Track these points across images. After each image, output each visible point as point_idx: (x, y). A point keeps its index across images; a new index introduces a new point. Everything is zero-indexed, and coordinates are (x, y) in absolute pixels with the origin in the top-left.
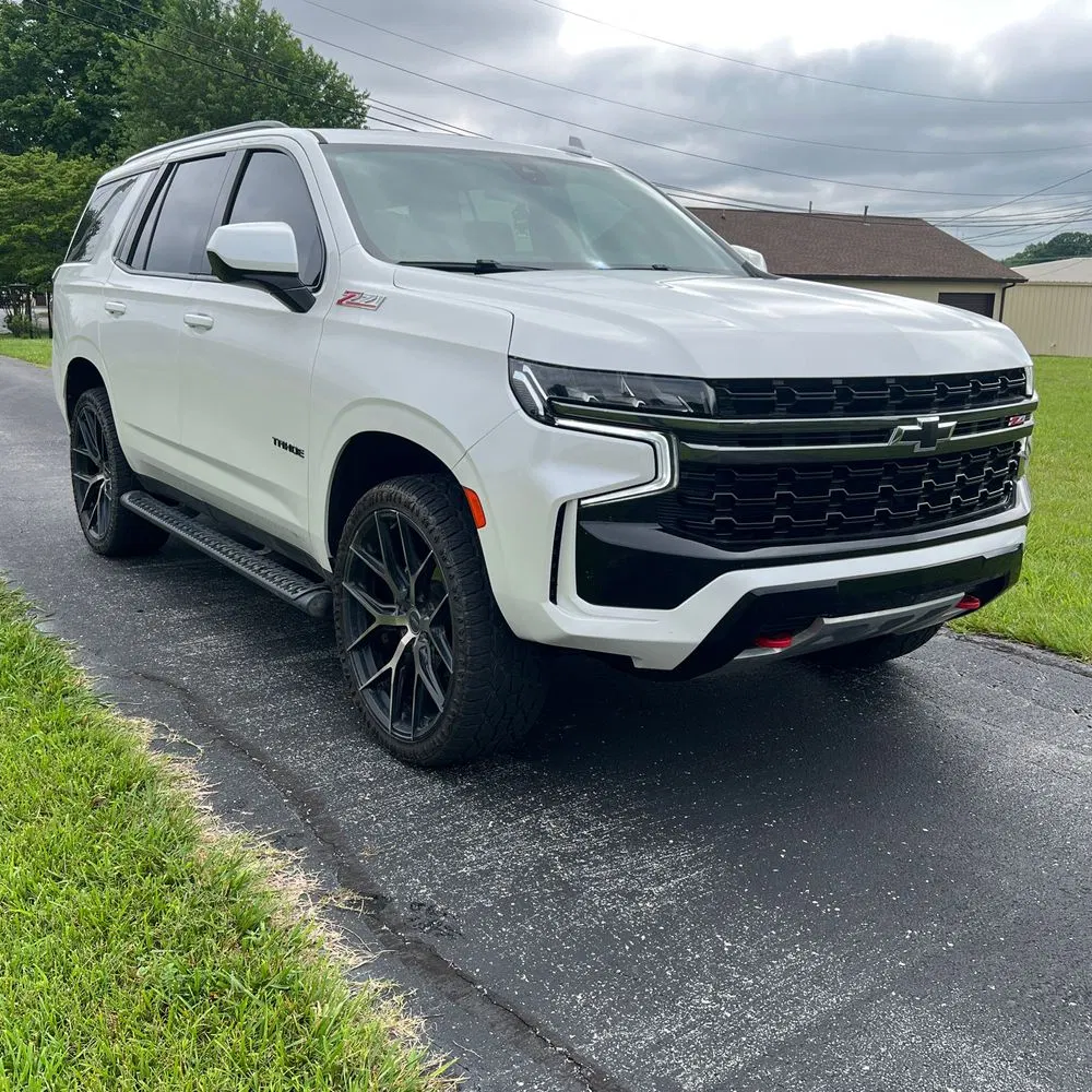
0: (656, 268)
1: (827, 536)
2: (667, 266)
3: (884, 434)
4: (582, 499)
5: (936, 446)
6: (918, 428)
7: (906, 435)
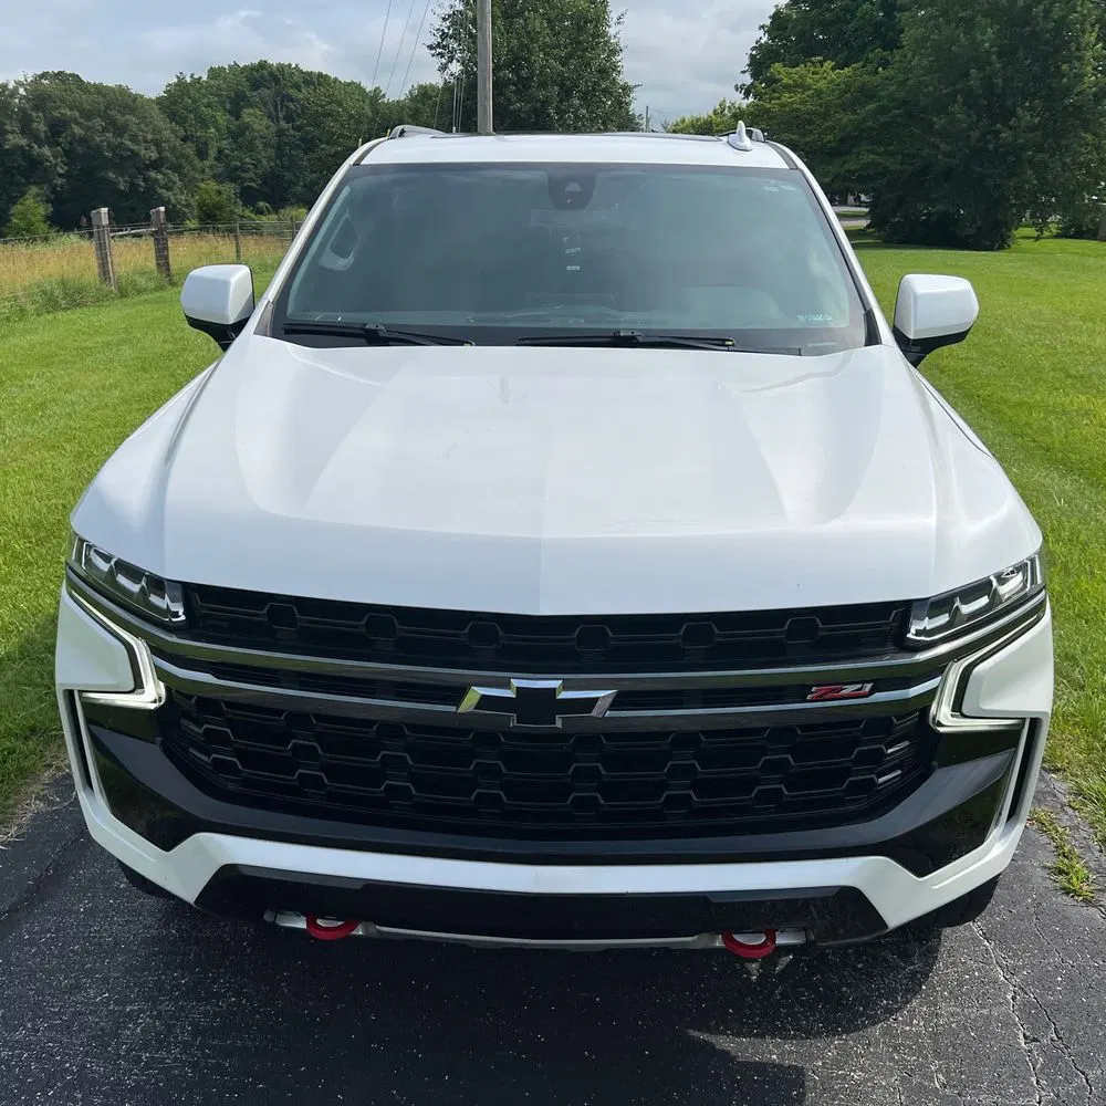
1: (396, 813)
3: (456, 693)
4: (80, 692)
5: (559, 724)
6: (510, 694)
7: (485, 701)
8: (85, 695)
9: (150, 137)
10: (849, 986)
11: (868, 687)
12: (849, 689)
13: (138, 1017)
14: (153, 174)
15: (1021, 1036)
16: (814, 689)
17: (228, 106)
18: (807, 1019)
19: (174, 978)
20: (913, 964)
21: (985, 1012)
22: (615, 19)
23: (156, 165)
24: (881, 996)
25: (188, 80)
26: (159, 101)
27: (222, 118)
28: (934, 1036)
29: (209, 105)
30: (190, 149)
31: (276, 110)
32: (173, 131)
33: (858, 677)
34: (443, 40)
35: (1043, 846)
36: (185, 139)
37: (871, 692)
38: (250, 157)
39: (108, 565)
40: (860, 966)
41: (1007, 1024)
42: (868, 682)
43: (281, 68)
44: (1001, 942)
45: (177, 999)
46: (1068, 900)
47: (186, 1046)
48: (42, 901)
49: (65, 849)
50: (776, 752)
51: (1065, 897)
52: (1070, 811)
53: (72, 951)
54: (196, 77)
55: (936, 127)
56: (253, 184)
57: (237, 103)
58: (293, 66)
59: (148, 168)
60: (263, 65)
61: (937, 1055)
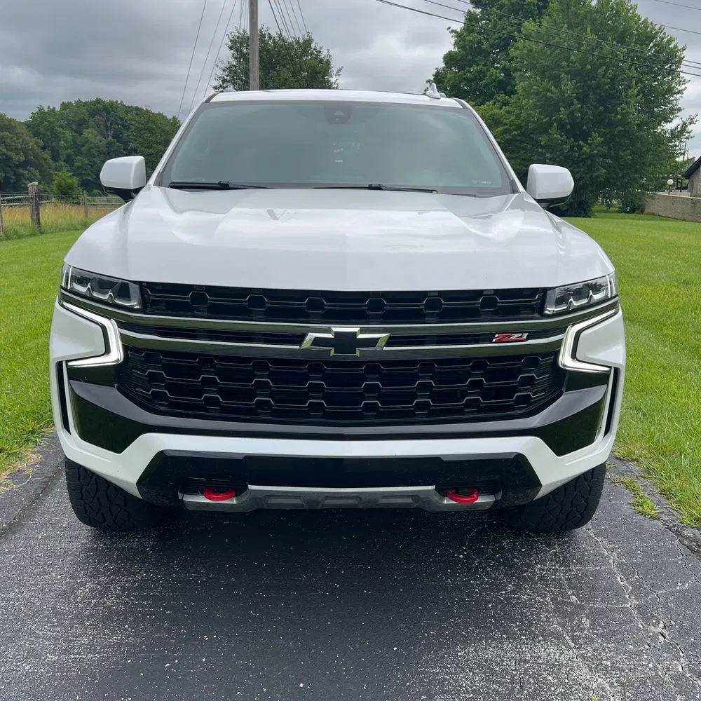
0: (371, 188)
1: (261, 417)
2: (383, 184)
3: (299, 339)
4: (67, 361)
5: (358, 354)
6: (330, 336)
7: (317, 341)
8: (70, 364)
9: (19, 146)
10: (518, 559)
11: (525, 335)
12: (515, 336)
13: (86, 584)
14: (21, 171)
15: (619, 578)
16: (496, 336)
17: (74, 127)
18: (494, 573)
19: (105, 566)
20: (554, 549)
21: (598, 568)
22: (335, 72)
23: (25, 165)
24: (536, 563)
25: (46, 110)
26: (27, 124)
27: (68, 134)
28: (569, 580)
29: (60, 126)
30: (46, 154)
31: (107, 130)
32: (36, 143)
33: (520, 330)
34: (223, 83)
35: (627, 494)
36: (44, 148)
37: (528, 338)
38: (88, 160)
39: (86, 289)
40: (523, 550)
41: (610, 573)
42: (525, 332)
43: (112, 104)
44: (605, 537)
45: (108, 576)
46: (642, 518)
47: (118, 597)
48: (14, 533)
49: (23, 509)
50: (476, 375)
51: (640, 516)
52: (642, 479)
53: (38, 556)
54: (51, 107)
55: (542, 143)
56: (90, 178)
57: (80, 125)
58: (119, 102)
59: (17, 166)
60: (98, 101)
61: (570, 588)
